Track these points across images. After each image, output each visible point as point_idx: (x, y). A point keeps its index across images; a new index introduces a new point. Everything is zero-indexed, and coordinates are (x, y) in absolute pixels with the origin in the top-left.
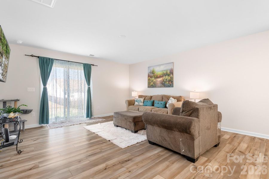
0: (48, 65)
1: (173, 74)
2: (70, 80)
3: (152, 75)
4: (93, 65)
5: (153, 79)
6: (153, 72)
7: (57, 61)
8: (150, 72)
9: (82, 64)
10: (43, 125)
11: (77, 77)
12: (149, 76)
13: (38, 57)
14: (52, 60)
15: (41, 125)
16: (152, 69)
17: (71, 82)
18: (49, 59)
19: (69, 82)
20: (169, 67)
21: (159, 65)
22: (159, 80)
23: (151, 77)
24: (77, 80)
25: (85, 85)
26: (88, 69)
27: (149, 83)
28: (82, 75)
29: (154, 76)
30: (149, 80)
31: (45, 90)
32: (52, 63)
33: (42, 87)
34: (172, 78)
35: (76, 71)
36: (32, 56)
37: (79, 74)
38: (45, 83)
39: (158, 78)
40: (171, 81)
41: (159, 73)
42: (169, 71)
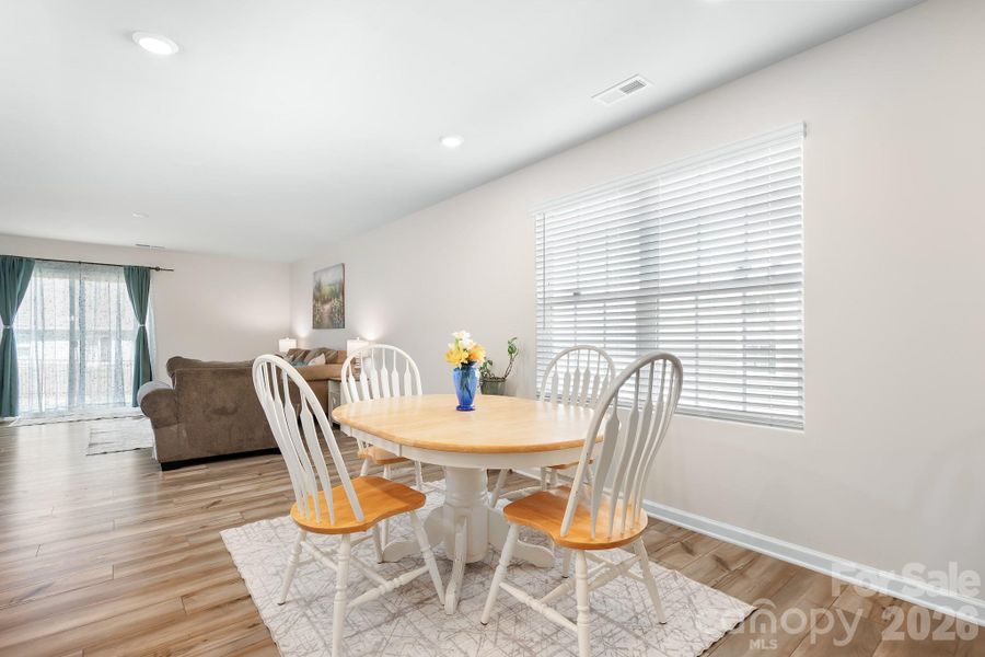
0: (16, 275)
1: (343, 294)
3: (318, 294)
4: (157, 269)
5: (319, 304)
6: (318, 288)
7: (44, 264)
9: (122, 269)
10: (4, 419)
11: (105, 300)
12: (314, 298)
14: (30, 261)
16: (317, 277)
20: (338, 276)
21: (328, 269)
22: (327, 307)
23: (317, 300)
24: (105, 308)
26: (139, 280)
27: (314, 316)
28: (122, 296)
29: (321, 296)
30: (314, 306)
31: (8, 334)
34: (343, 304)
35: (104, 284)
37: (113, 295)
39: (325, 302)
40: (342, 312)
41: (326, 290)
42: (337, 286)
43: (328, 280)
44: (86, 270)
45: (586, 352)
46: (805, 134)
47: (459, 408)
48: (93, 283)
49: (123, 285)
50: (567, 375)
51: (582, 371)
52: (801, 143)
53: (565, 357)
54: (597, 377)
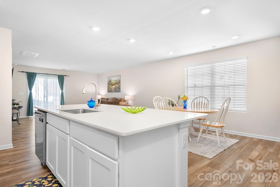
0: (33, 77)
1: (120, 83)
2: (48, 87)
3: (110, 83)
4: (66, 76)
5: (110, 86)
6: (110, 81)
7: (39, 74)
8: (109, 81)
9: (57, 76)
10: (30, 117)
11: (53, 84)
12: (108, 84)
13: (26, 72)
14: (36, 74)
15: (28, 117)
16: (110, 78)
17: (49, 89)
18: (34, 73)
19: (47, 88)
20: (118, 78)
21: (114, 76)
22: (114, 87)
23: (109, 85)
24: (53, 86)
25: (59, 90)
26: (61, 79)
27: (108, 89)
28: (57, 83)
29: (111, 83)
30: (108, 86)
31: (31, 94)
32: (36, 76)
33: (29, 91)
34: (120, 86)
35: (53, 80)
36: (23, 72)
37: (55, 83)
38: (30, 89)
39: (113, 85)
40: (119, 88)
41: (113, 82)
42: (118, 81)
43: (114, 80)
44: (48, 76)
45: (202, 98)
46: (247, 58)
47: (184, 108)
48: (50, 79)
49: (57, 80)
50: (197, 103)
51: (198, 102)
52: (246, 60)
53: (196, 99)
54: (204, 103)
